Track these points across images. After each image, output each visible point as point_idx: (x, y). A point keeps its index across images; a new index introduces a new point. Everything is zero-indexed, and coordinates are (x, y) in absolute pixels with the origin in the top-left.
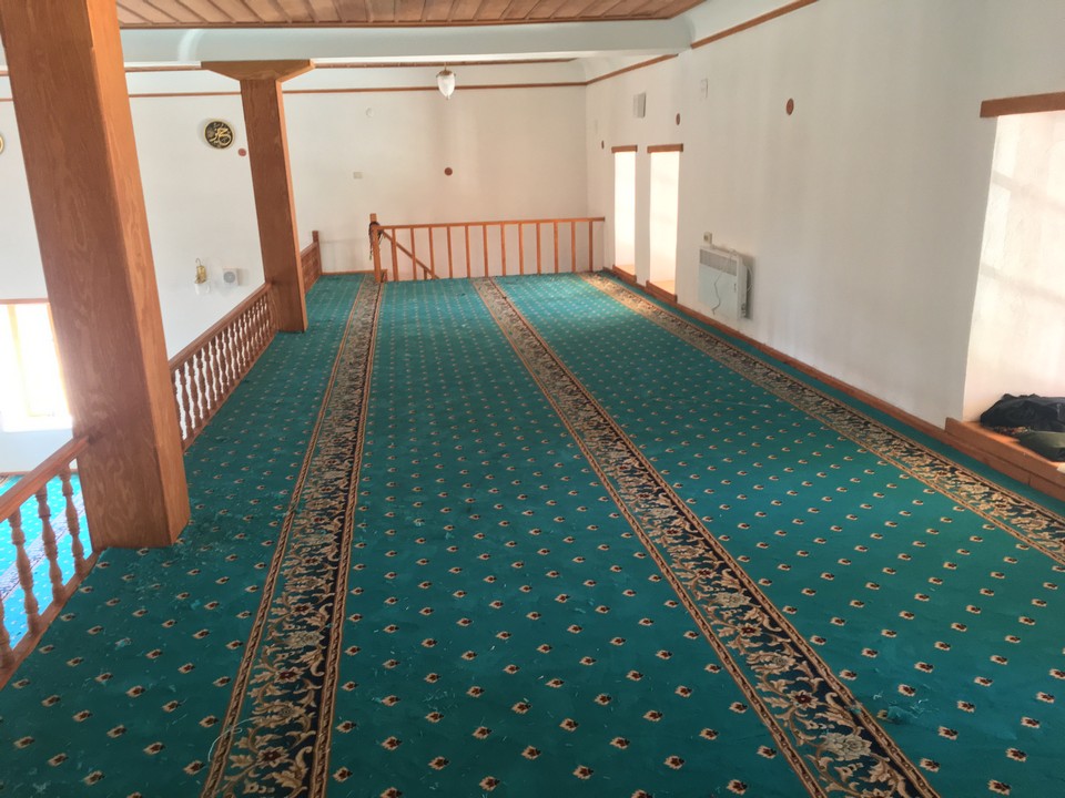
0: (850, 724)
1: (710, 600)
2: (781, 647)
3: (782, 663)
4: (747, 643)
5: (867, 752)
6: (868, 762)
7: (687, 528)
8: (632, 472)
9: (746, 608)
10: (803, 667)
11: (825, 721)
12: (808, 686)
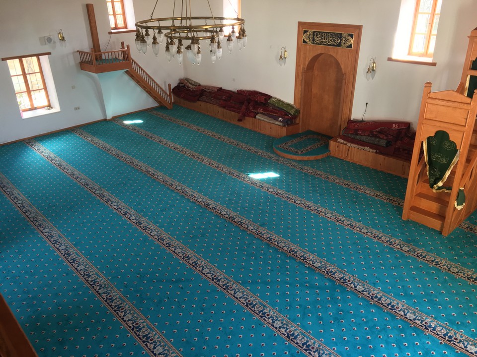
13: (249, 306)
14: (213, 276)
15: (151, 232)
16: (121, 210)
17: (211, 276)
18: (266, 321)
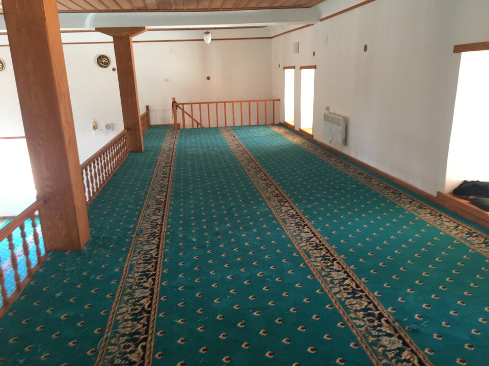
0: (392, 332)
1: (328, 275)
2: (361, 297)
3: (361, 304)
4: (345, 295)
5: (400, 345)
6: (401, 350)
7: (318, 242)
8: (292, 216)
9: (345, 279)
10: (371, 306)
11: (381, 331)
12: (373, 315)
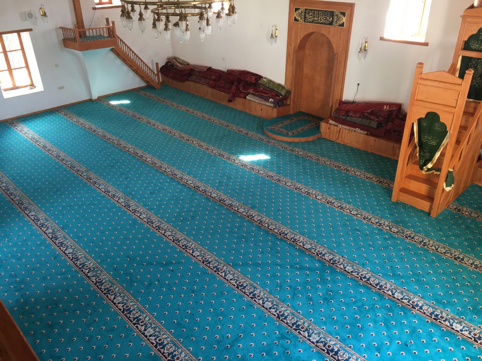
13: (240, 288)
14: (204, 259)
15: (140, 215)
16: (109, 193)
17: (202, 258)
18: (256, 302)
